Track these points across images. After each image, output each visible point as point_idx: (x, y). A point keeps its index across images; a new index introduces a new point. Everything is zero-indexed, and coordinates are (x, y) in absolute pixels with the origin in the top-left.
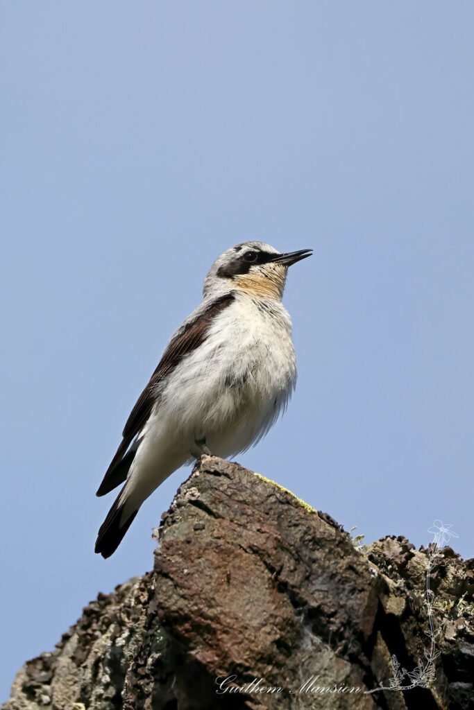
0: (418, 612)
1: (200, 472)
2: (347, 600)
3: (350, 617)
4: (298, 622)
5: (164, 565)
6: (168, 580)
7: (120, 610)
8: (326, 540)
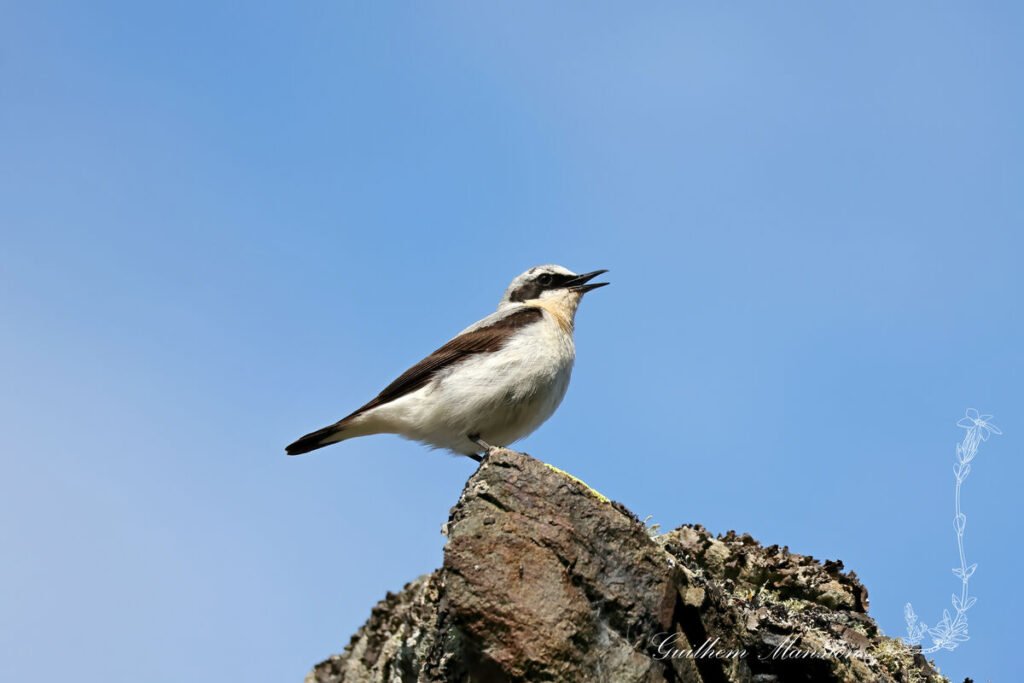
0: (718, 603)
1: (489, 464)
2: (644, 592)
3: (647, 610)
4: (594, 616)
5: (455, 562)
6: (458, 577)
7: (410, 609)
8: (621, 531)
